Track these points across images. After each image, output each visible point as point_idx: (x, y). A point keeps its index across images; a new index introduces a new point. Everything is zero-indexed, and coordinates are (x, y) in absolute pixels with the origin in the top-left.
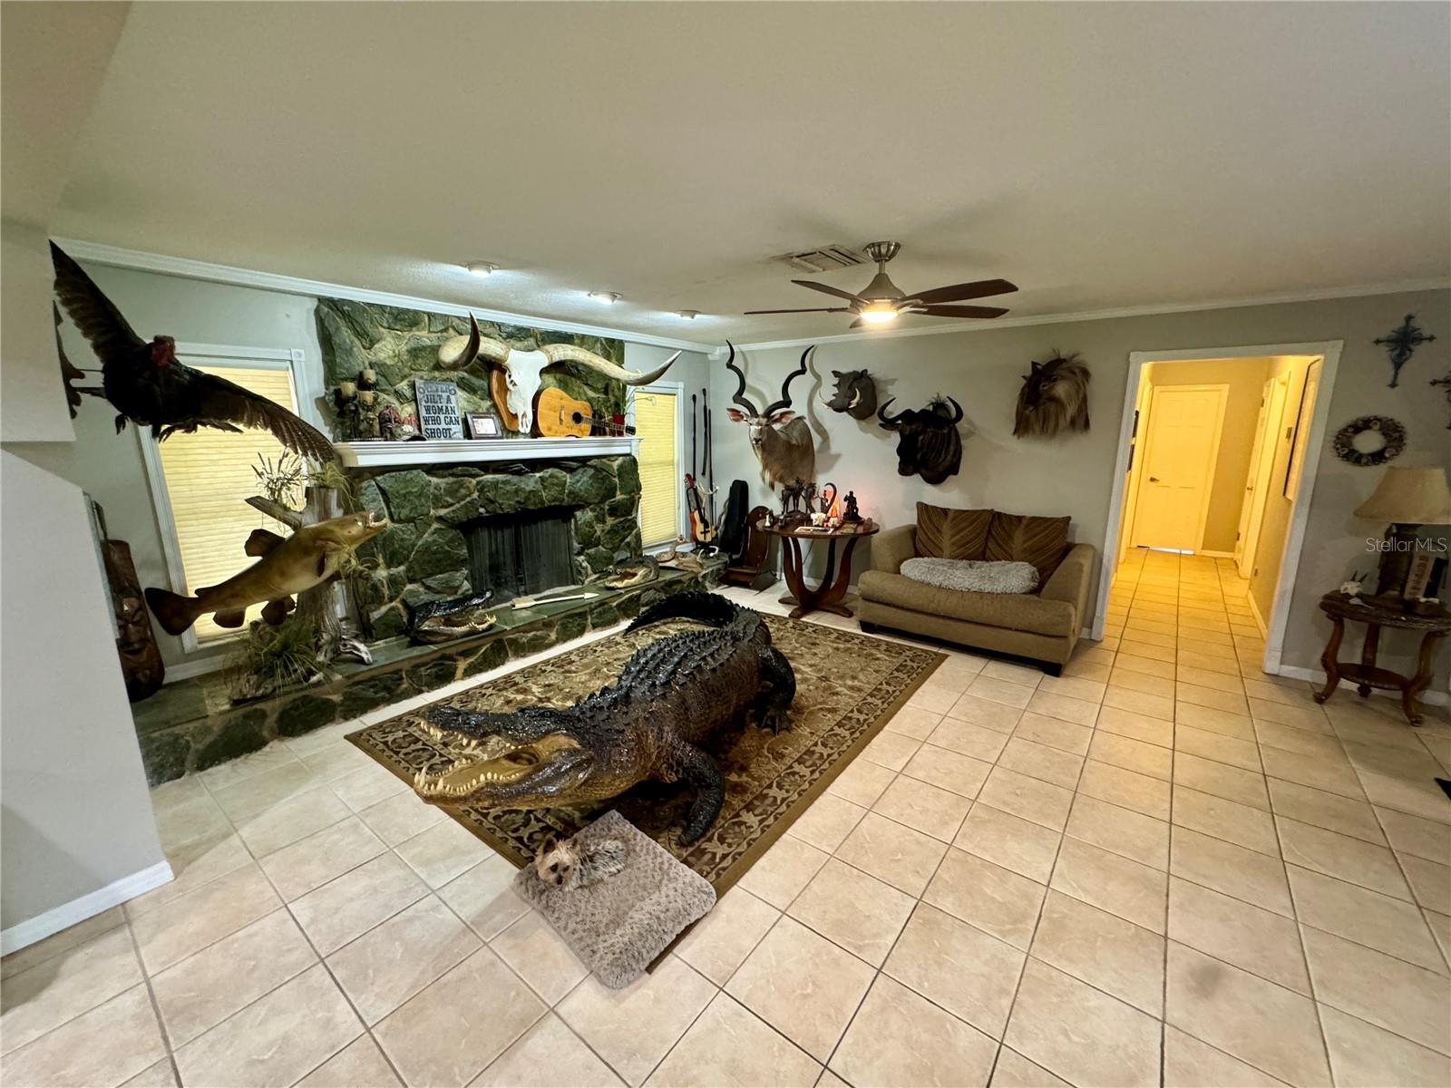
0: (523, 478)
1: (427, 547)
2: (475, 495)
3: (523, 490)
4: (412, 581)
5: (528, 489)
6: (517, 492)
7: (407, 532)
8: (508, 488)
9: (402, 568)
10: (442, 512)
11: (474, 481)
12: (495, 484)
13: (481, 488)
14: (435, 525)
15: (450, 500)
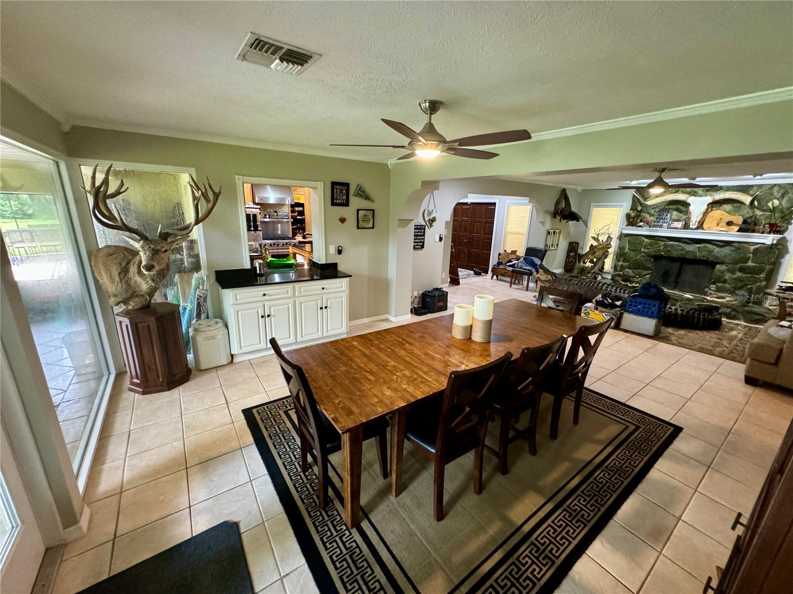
0: (688, 245)
1: (637, 260)
2: (662, 248)
3: (685, 250)
4: (629, 269)
5: (688, 250)
6: (682, 250)
7: (632, 254)
8: (678, 248)
9: (628, 264)
10: (646, 250)
11: (663, 243)
12: (672, 246)
13: (665, 246)
14: (643, 254)
15: (649, 247)
